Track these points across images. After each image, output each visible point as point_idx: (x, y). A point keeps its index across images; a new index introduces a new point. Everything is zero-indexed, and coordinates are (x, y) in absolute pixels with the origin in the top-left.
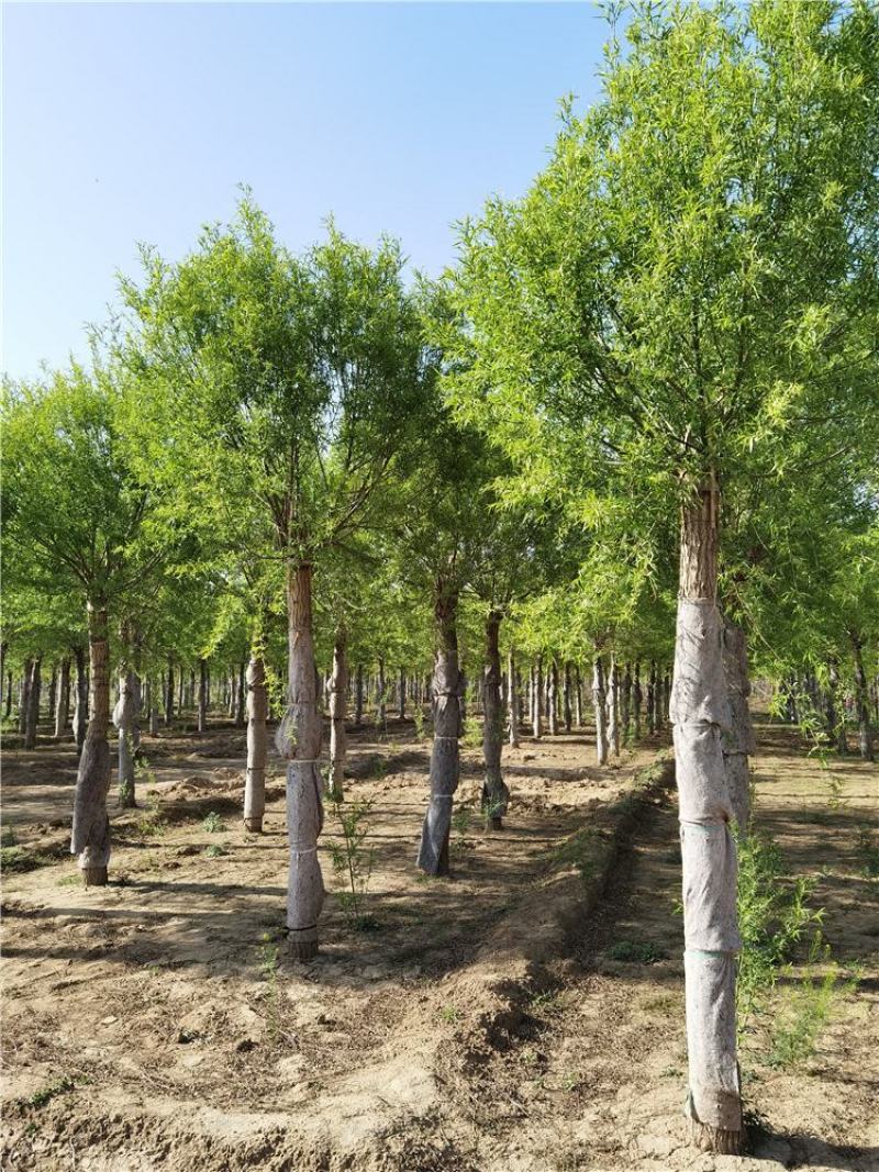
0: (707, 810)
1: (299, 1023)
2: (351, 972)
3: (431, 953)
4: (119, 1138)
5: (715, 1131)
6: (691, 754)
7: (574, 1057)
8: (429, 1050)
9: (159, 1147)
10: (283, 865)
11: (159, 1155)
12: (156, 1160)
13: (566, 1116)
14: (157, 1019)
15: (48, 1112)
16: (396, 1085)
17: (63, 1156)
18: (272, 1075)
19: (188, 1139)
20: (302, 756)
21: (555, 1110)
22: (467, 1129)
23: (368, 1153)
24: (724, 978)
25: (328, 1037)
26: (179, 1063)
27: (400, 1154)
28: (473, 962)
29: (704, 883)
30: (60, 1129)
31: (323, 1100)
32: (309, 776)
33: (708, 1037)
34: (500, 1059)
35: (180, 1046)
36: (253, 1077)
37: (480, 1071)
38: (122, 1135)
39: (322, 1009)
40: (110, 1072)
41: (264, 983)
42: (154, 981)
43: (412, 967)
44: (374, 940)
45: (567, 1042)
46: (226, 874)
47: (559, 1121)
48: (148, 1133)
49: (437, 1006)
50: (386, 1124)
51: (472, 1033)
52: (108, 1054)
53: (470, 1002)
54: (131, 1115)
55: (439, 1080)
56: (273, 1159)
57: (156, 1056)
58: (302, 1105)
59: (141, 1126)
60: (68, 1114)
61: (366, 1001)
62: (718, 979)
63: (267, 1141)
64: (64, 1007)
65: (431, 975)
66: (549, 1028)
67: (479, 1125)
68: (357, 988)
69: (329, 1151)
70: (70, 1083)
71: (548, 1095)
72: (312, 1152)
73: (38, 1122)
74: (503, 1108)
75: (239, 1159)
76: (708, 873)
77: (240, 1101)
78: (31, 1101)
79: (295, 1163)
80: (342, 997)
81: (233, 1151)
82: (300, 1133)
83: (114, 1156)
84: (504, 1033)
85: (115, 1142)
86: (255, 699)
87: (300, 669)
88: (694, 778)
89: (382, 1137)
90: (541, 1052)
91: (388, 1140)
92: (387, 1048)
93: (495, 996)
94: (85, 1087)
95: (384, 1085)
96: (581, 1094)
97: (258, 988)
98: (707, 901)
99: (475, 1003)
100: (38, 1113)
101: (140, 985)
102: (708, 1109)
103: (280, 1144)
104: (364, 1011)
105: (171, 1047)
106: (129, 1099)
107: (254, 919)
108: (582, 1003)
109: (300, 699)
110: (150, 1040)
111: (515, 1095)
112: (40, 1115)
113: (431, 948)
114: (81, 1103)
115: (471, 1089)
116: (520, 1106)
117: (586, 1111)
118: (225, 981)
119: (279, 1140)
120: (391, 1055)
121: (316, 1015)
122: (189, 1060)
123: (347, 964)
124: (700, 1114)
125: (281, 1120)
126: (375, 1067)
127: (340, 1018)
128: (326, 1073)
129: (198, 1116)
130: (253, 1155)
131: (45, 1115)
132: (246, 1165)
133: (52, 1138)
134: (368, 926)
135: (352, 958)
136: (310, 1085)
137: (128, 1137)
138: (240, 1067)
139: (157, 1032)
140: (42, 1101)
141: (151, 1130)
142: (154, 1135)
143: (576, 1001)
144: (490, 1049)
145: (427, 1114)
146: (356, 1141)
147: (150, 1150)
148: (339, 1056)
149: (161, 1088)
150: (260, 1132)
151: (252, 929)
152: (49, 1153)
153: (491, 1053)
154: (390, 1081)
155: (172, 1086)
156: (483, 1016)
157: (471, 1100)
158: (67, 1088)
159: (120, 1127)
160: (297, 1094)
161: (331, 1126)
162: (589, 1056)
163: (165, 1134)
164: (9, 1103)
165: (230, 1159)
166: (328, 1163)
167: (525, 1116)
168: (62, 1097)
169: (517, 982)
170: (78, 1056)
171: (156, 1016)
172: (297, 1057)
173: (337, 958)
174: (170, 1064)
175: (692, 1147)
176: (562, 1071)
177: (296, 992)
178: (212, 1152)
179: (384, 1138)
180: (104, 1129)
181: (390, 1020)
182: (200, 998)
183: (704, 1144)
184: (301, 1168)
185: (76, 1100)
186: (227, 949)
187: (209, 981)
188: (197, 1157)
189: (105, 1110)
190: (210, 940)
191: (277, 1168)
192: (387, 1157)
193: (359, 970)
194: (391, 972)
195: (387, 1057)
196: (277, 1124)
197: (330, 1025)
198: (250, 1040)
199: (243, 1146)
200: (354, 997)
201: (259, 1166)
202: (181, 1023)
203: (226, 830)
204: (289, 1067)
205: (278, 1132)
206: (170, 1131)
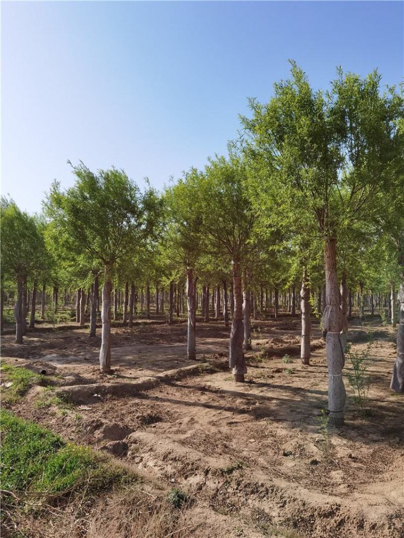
1: (339, 456)
2: (362, 435)
4: (263, 493)
9: (281, 501)
10: (321, 381)
11: (282, 505)
12: (280, 507)
14: (273, 443)
16: (393, 494)
17: (240, 497)
18: (329, 478)
19: (294, 500)
20: (334, 330)
23: (384, 524)
25: (354, 465)
26: (285, 464)
27: (401, 528)
30: (239, 485)
31: (356, 494)
32: (337, 340)
35: (284, 457)
36: (319, 477)
38: (264, 492)
39: (350, 451)
40: (255, 463)
41: (319, 434)
42: (269, 427)
43: (394, 438)
44: (372, 422)
46: (295, 383)
48: (276, 494)
50: (391, 512)
52: (253, 455)
54: (268, 484)
56: (335, 518)
57: (274, 459)
58: (346, 495)
60: (241, 479)
61: (371, 451)
63: (332, 509)
64: (233, 432)
68: (367, 443)
69: (363, 519)
70: (241, 465)
72: (355, 518)
73: (229, 480)
75: (319, 514)
77: (315, 487)
78: (226, 470)
79: (346, 521)
80: (359, 447)
81: (316, 510)
82: (348, 508)
83: (262, 501)
85: (262, 495)
86: (305, 304)
87: (332, 289)
89: (390, 518)
91: (393, 520)
92: (386, 475)
94: (247, 468)
95: (387, 492)
97: (317, 436)
100: (228, 476)
101: (263, 427)
103: (338, 511)
104: (371, 455)
105: (280, 457)
106: (265, 477)
107: (311, 404)
109: (332, 303)
110: (270, 452)
112: (230, 477)
114: (246, 475)
118: (301, 431)
119: (337, 509)
120: (389, 479)
121: (347, 453)
122: (289, 464)
123: (360, 432)
125: (338, 500)
126: (382, 484)
127: (359, 457)
128: (355, 482)
129: (298, 491)
130: (325, 513)
131: (232, 477)
132: (322, 517)
133: (235, 488)
134: (368, 414)
135: (362, 429)
136: (349, 486)
137: (267, 494)
138: (313, 471)
139: (273, 449)
140: (230, 471)
141: (277, 493)
142: (279, 495)
146: (377, 517)
147: (277, 501)
148: (361, 474)
149: (278, 474)
150: (328, 503)
151: (309, 409)
152: (234, 494)
154: (391, 491)
155: (283, 474)
158: (239, 467)
159: (263, 489)
160: (342, 489)
161: (363, 507)
163: (283, 496)
164: (217, 470)
165: (314, 513)
166: (363, 525)
168: (238, 471)
170: (241, 454)
171: (272, 442)
172: (340, 471)
173: (354, 427)
174: (280, 464)
177: (335, 441)
178: (306, 508)
179: (391, 519)
180: (257, 488)
181: (386, 462)
182: (290, 437)
184: (349, 525)
185: (244, 473)
186: (300, 416)
187: (293, 430)
188: (299, 509)
189: (257, 480)
190: (292, 411)
191: (337, 522)
192: (394, 528)
193: (366, 435)
194: (383, 438)
195: (387, 480)
196: (336, 501)
197: (355, 459)
198: (316, 460)
199: (320, 509)
200: (365, 448)
201: (328, 519)
202: (283, 447)
203: (293, 363)
204: (336, 476)
205: (337, 505)
206: (286, 495)
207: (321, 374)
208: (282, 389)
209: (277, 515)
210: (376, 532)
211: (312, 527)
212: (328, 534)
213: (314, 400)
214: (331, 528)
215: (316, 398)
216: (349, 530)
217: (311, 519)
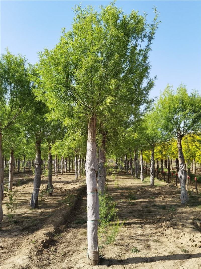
0: (93, 189)
2: (10, 234)
3: (31, 228)
5: (93, 261)
6: (89, 177)
7: (63, 248)
13: (60, 262)
16: (18, 261)
21: (58, 261)
24: (95, 226)
25: (2, 251)
28: (41, 228)
29: (92, 205)
33: (92, 239)
34: (46, 251)
37: (40, 254)
43: (26, 231)
45: (62, 245)
47: (59, 264)
49: (31, 240)
51: (39, 246)
53: (39, 238)
55: (30, 258)
61: (13, 241)
62: (94, 226)
65: (30, 233)
66: (58, 242)
67: (39, 267)
71: (56, 258)
74: (45, 262)
76: (93, 203)
84: (47, 245)
88: (90, 182)
90: (56, 248)
92: (17, 252)
93: (46, 236)
95: (16, 261)
96: (64, 256)
98: (92, 209)
99: (40, 238)
102: (91, 256)
104: (12, 243)
108: (67, 235)
111: (48, 259)
113: (31, 226)
115: (38, 259)
116: (49, 261)
117: (65, 260)
124: (90, 257)
127: (6, 246)
135: (11, 231)
143: (65, 235)
144: (43, 249)
145: (26, 267)
153: (43, 250)
154: (17, 260)
156: (42, 241)
157: (37, 261)
162: (67, 247)
167: (50, 263)
169: (51, 232)
175: (88, 265)
176: (60, 251)
181: (18, 245)
183: (90, 264)
194: (20, 233)
195: (17, 254)
197: (3, 248)
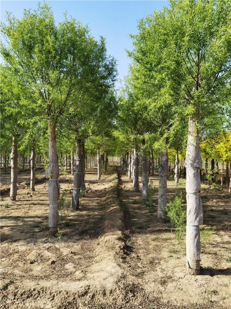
1: (64, 254)
2: (70, 238)
3: (89, 231)
4: (36, 295)
5: (195, 270)
7: (145, 255)
8: (112, 257)
9: (51, 296)
10: (29, 209)
11: (52, 298)
12: (51, 300)
13: (153, 271)
15: (9, 291)
16: (109, 268)
17: (19, 303)
18: (66, 269)
19: (60, 292)
20: (54, 178)
21: (149, 269)
22: (134, 277)
23: (116, 288)
24: (198, 232)
25: (76, 257)
26: (34, 270)
29: (194, 208)
33: (194, 247)
35: (31, 265)
36: (60, 271)
37: (126, 262)
38: (37, 294)
39: (69, 249)
41: (47, 244)
42: (11, 246)
44: (71, 229)
46: (13, 213)
48: (46, 293)
50: (116, 280)
51: (119, 252)
52: (9, 270)
54: (39, 288)
55: (119, 265)
56: (89, 294)
57: (25, 268)
59: (43, 291)
60: (16, 290)
61: (80, 246)
63: (86, 289)
66: (134, 248)
67: (136, 276)
68: (75, 242)
69: (105, 290)
72: (100, 291)
73: (6, 294)
74: (138, 271)
75: (78, 296)
76: (195, 206)
79: (96, 294)
80: (72, 245)
81: (76, 294)
82: (94, 286)
83: (37, 301)
84: (126, 251)
85: (36, 297)
86: (14, 162)
87: (53, 153)
90: (136, 255)
91: (118, 284)
92: (97, 258)
93: (119, 241)
94: (17, 281)
95: (105, 269)
96: (153, 264)
98: (195, 213)
99: (115, 244)
100: (5, 291)
101: (7, 248)
102: (193, 265)
103: (89, 290)
104: (81, 249)
105: (29, 265)
106: (33, 283)
107: (30, 226)
108: (137, 241)
110: (21, 264)
111: (138, 267)
112: (6, 292)
114: (19, 286)
116: (141, 270)
117: (157, 269)
118: (34, 244)
119: (89, 288)
120: (100, 260)
121: (69, 251)
122: (37, 269)
124: (191, 266)
126: (97, 264)
129: (59, 286)
130: (82, 294)
131: (8, 292)
132: (81, 297)
133: (13, 298)
134: (67, 225)
135: (68, 234)
137: (39, 294)
139: (22, 261)
140: (5, 288)
141: (46, 291)
142: (48, 292)
143: (135, 240)
145: (122, 275)
146: (111, 285)
147: (48, 297)
148: (83, 261)
150: (82, 287)
151: (32, 229)
152: (13, 303)
154: (106, 267)
155: (37, 277)
156: (119, 247)
157: (129, 269)
158: (12, 282)
159: (36, 292)
160: (78, 274)
162: (148, 254)
163: (52, 292)
165: (75, 296)
166: (105, 293)
167: (144, 272)
168: (12, 285)
169: (122, 237)
171: (18, 257)
172: (70, 264)
173: (64, 235)
174: (31, 270)
177: (58, 245)
178: (69, 295)
180: (31, 293)
182: (29, 250)
183: (192, 273)
184: (98, 296)
185: (18, 286)
186: (28, 235)
187: (29, 245)
188: (65, 297)
189: (29, 288)
190: (21, 233)
191: (91, 297)
192: (121, 289)
193: (72, 238)
194: (81, 237)
195: (99, 261)
196: (86, 284)
197: (74, 253)
198: (53, 261)
199: (79, 292)
200: (75, 245)
201: (85, 297)
202: (28, 258)
203: (4, 200)
204: (70, 267)
205: (88, 286)
206: (53, 291)
207: (26, 205)
208: (6, 219)
209: (51, 307)
210: (113, 295)
211: (76, 306)
212: (87, 306)
213: (32, 223)
214: (88, 302)
215: (32, 221)
216: (98, 299)
217: (74, 301)
